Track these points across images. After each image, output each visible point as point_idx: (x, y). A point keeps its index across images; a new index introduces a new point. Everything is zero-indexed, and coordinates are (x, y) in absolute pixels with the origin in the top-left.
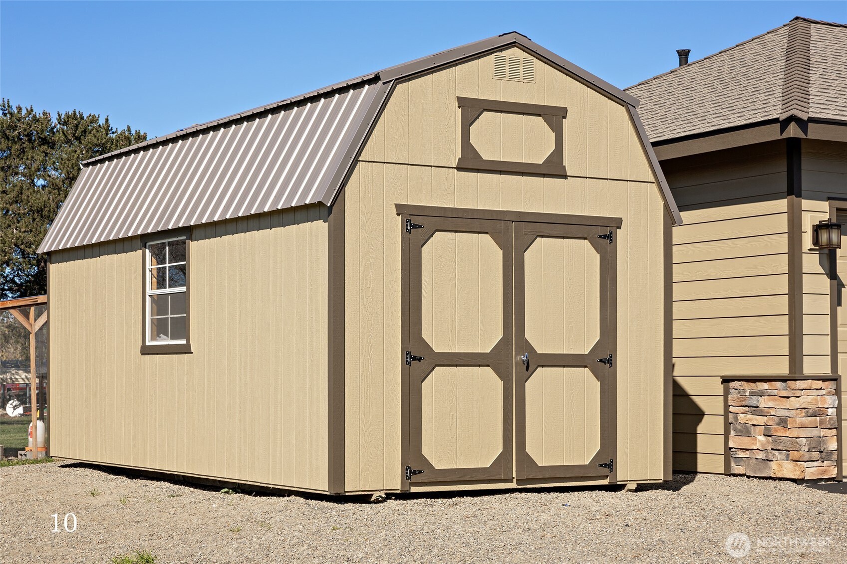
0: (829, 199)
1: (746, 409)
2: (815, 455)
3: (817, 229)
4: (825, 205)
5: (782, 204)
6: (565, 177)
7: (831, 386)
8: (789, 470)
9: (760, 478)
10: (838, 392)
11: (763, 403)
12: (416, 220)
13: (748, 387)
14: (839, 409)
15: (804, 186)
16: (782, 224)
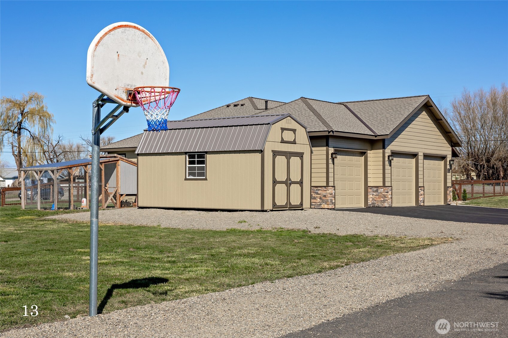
0: (333, 147)
1: (315, 193)
2: (331, 203)
3: (332, 154)
4: (333, 149)
5: (325, 148)
6: (296, 144)
7: (334, 188)
8: (326, 206)
9: (318, 209)
10: (335, 190)
11: (319, 192)
12: (275, 153)
13: (315, 189)
14: (335, 193)
15: (330, 145)
16: (325, 152)
